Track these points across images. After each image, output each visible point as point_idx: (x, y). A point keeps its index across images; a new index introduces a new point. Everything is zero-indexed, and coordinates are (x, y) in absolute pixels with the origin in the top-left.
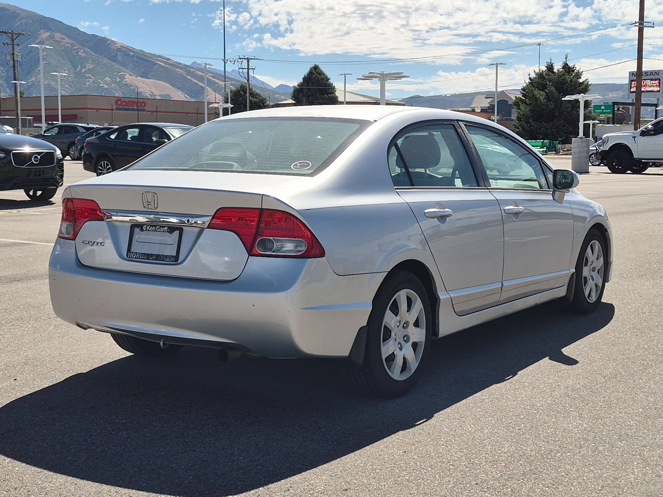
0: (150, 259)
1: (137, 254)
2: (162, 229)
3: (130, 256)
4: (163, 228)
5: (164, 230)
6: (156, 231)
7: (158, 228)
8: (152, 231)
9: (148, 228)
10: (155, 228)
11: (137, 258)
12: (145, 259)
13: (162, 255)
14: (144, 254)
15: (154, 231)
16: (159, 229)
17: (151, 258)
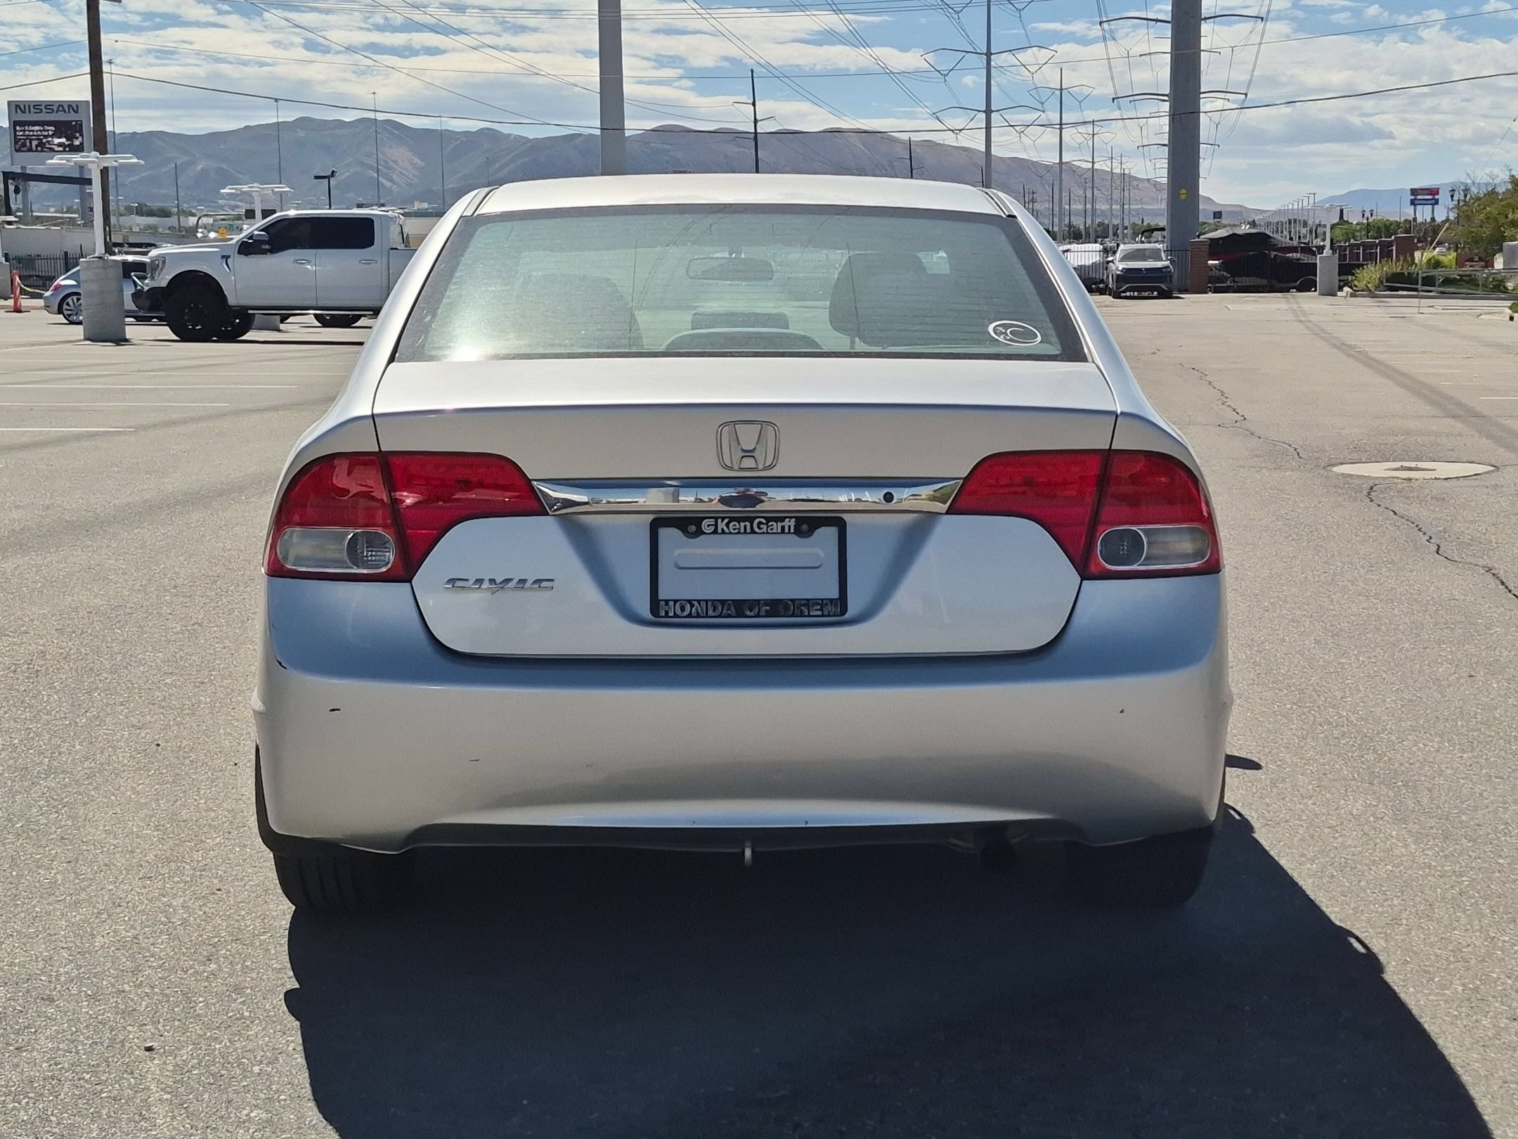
0: (748, 613)
1: (696, 603)
2: (777, 527)
3: (667, 612)
4: (780, 525)
5: (783, 528)
6: (753, 532)
7: (760, 523)
8: (739, 533)
9: (721, 525)
10: (748, 524)
11: (698, 616)
12: (729, 616)
13: (792, 600)
14: (723, 602)
15: (745, 532)
16: (764, 527)
17: (751, 611)
